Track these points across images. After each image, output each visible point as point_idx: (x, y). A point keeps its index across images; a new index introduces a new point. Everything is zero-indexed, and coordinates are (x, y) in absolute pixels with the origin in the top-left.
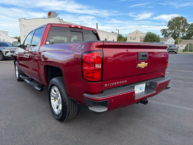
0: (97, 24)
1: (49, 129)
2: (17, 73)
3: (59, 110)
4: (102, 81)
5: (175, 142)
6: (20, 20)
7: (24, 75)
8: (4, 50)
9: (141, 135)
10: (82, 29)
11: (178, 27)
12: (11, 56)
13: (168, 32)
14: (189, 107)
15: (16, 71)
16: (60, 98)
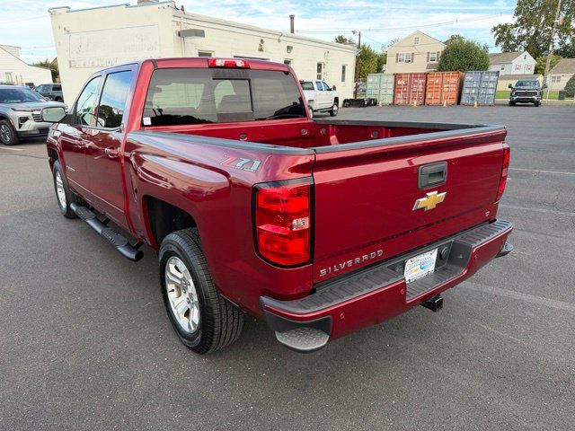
0: (292, 18)
1: (167, 375)
2: (62, 195)
3: (193, 322)
4: (311, 262)
5: (515, 412)
6: (52, 12)
7: (82, 203)
8: (14, 112)
9: (420, 394)
10: (249, 68)
11: (547, 19)
12: (37, 132)
13: (515, 33)
14: (563, 299)
15: (59, 190)
16: (192, 288)
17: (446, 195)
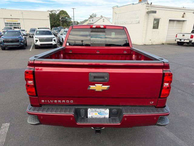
4: (37, 96)
6: (113, 8)
10: (106, 28)
17: (110, 87)
